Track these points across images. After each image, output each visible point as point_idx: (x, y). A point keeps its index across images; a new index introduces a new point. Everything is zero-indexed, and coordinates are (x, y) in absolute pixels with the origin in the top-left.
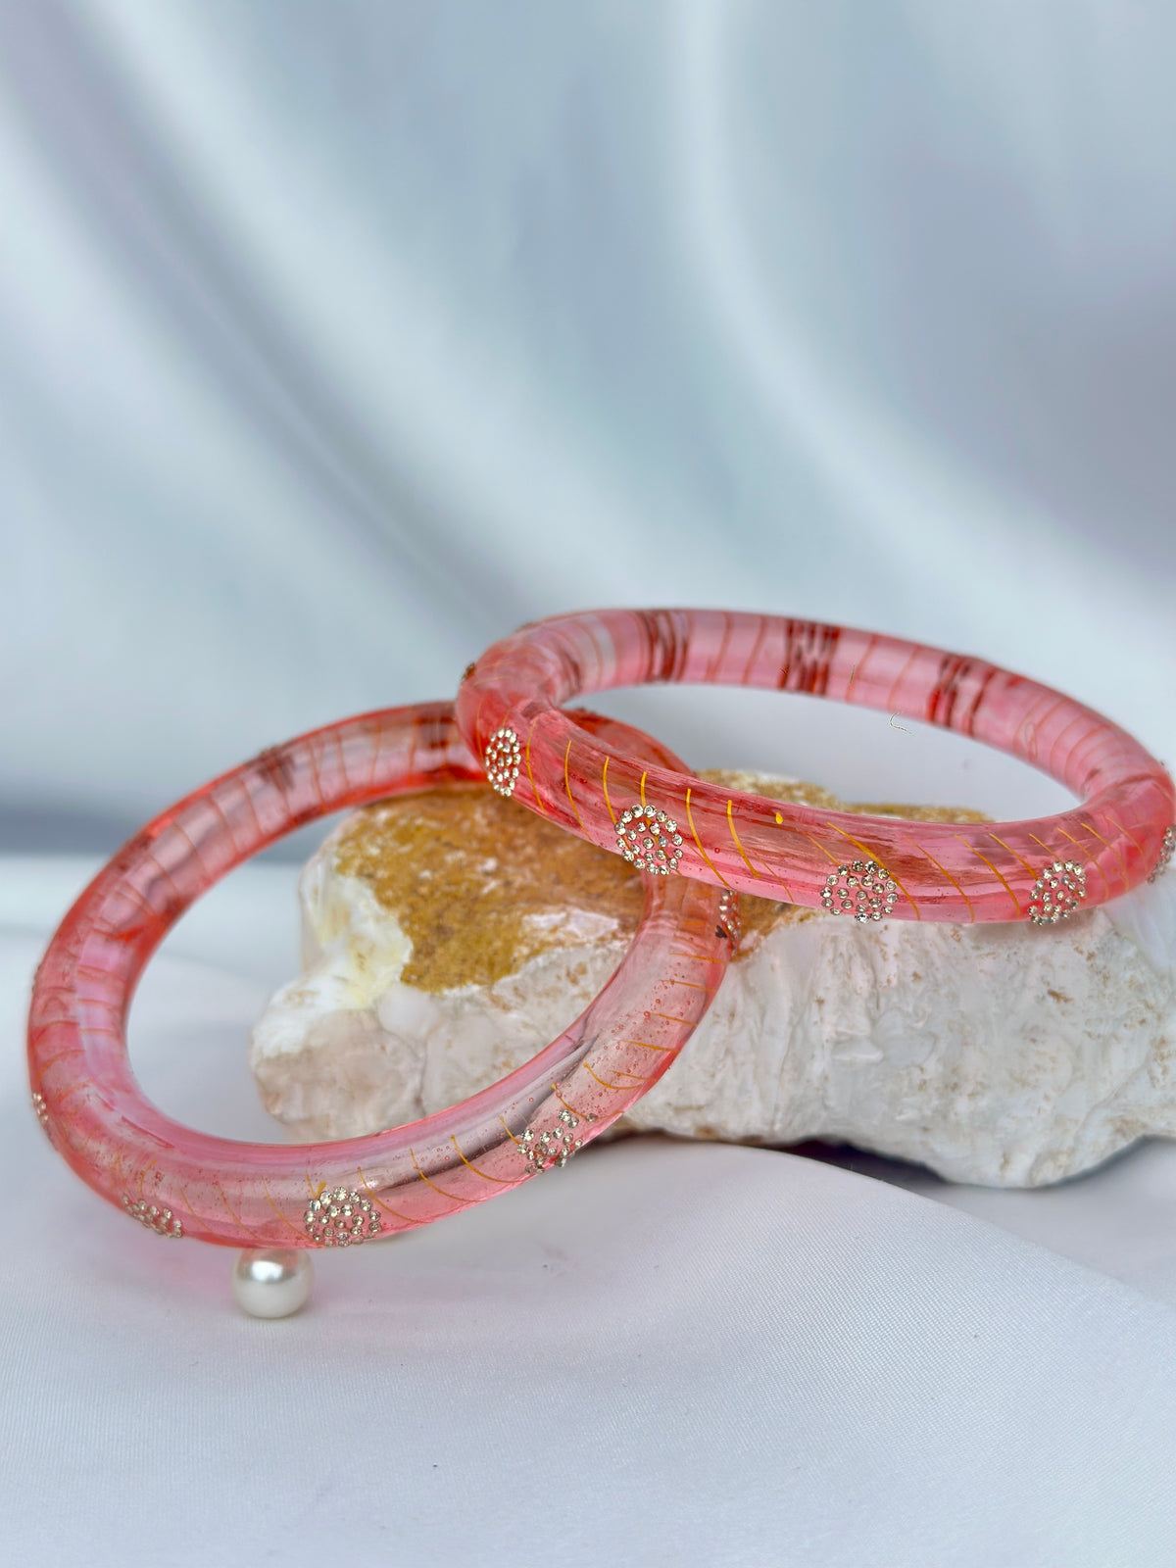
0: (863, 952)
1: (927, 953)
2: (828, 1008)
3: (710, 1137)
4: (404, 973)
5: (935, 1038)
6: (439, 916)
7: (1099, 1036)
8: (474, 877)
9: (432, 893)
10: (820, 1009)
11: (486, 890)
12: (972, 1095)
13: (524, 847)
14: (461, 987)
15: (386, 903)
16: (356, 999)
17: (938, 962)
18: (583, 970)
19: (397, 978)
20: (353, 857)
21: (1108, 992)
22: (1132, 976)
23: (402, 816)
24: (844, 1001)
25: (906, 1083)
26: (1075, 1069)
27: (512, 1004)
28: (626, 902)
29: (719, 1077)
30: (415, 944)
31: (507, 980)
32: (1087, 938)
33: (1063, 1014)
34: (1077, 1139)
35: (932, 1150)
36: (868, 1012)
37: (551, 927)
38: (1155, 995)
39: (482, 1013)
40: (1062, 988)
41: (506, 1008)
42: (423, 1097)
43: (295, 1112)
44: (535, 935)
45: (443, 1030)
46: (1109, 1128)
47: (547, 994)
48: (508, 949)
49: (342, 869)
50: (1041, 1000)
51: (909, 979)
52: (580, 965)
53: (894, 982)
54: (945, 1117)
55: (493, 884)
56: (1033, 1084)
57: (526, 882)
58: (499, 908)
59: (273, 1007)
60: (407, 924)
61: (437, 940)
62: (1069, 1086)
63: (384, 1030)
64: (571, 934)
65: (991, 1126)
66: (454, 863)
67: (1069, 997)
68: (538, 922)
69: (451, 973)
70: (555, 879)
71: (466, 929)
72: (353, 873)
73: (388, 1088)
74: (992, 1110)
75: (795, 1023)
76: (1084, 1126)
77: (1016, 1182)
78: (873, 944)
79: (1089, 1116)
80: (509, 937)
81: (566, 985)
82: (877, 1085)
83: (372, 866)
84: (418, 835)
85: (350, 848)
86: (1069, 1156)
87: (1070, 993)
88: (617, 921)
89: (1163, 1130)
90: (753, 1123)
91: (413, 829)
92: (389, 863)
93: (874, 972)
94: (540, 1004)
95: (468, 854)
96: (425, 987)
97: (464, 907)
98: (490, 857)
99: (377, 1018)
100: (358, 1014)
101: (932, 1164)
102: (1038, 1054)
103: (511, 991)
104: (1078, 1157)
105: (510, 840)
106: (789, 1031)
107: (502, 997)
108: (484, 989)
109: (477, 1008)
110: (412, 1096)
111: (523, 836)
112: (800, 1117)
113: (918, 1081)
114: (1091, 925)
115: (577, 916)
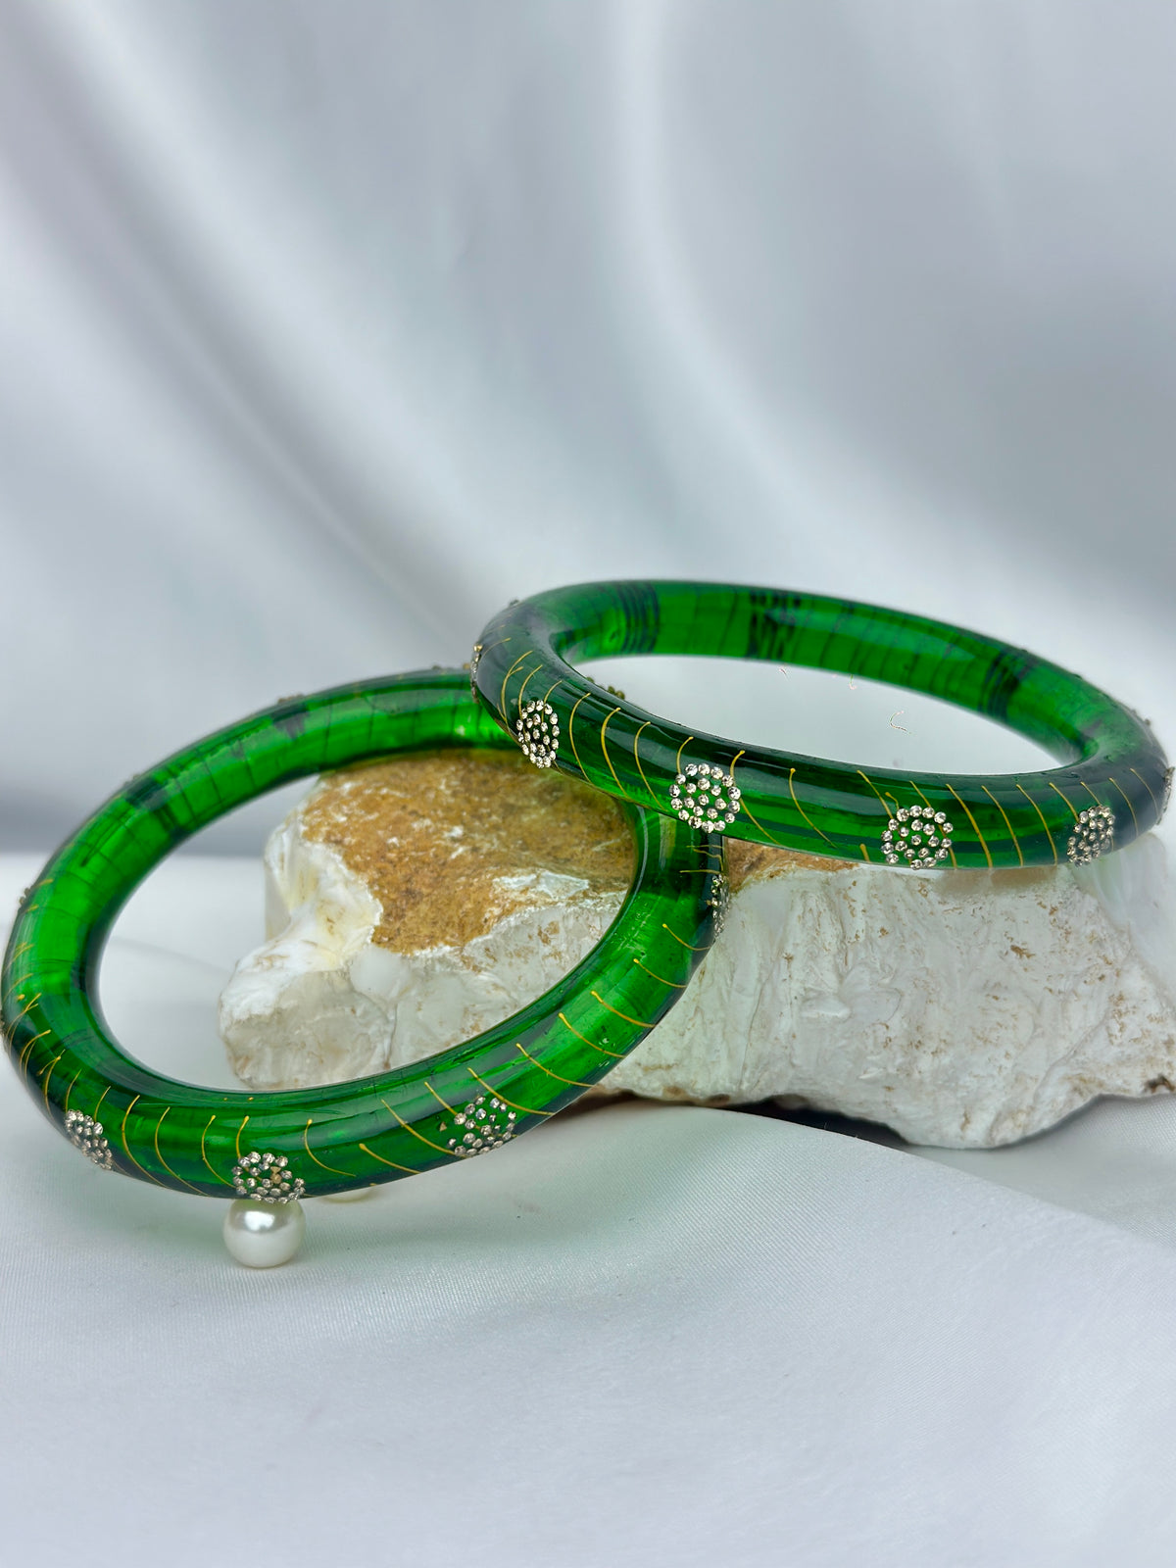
0: (833, 908)
1: (894, 907)
2: (795, 964)
3: (678, 1098)
4: (375, 934)
5: (900, 994)
6: (408, 880)
7: (1060, 992)
8: (443, 843)
9: (400, 859)
10: (789, 966)
11: (454, 856)
12: (935, 1053)
13: (490, 815)
14: (432, 949)
15: (356, 868)
16: (327, 960)
17: (905, 917)
18: (554, 929)
19: (369, 939)
20: (320, 824)
21: (1069, 946)
22: (1093, 932)
23: (368, 786)
24: (813, 956)
25: (870, 1041)
26: (1036, 1026)
27: (483, 966)
28: (593, 865)
29: (688, 1035)
30: (385, 908)
31: (478, 940)
32: (1050, 892)
33: (1025, 970)
34: (1036, 1097)
35: (895, 1111)
36: (836, 967)
37: (522, 889)
38: (1114, 951)
39: (453, 974)
40: (1025, 943)
41: (477, 969)
42: (391, 1061)
43: (265, 1076)
44: (506, 895)
45: (413, 993)
46: (1068, 1086)
47: (519, 955)
48: (479, 911)
49: (310, 835)
50: (1003, 955)
51: (876, 935)
52: (552, 923)
53: (862, 937)
54: (909, 1075)
55: (461, 850)
56: (994, 1041)
57: (493, 848)
58: (468, 872)
59: (241, 972)
60: (376, 888)
61: (407, 903)
62: (1029, 1043)
63: (355, 992)
64: (542, 893)
65: (953, 1084)
66: (421, 830)
67: (1032, 953)
68: (509, 884)
69: (422, 934)
70: (522, 845)
71: (436, 892)
72: (321, 840)
73: (358, 1050)
74: (954, 1067)
75: (764, 980)
76: (1044, 1084)
77: (976, 1141)
78: (842, 899)
79: (1048, 1073)
80: (481, 899)
81: (538, 944)
82: (844, 1042)
83: (340, 832)
84: (384, 804)
85: (316, 816)
86: (1028, 1114)
87: (1031, 947)
88: (586, 881)
89: (1119, 1089)
90: (721, 1082)
91: (378, 798)
92: (356, 830)
93: (843, 928)
94: (510, 964)
95: (435, 822)
96: (396, 949)
97: (432, 872)
98: (457, 824)
99: (349, 980)
100: (329, 975)
101: (894, 1125)
102: (1000, 1010)
103: (482, 951)
104: (1037, 1116)
105: (476, 809)
106: (759, 988)
107: (473, 958)
108: (455, 950)
109: (449, 970)
110: (381, 1060)
111: (488, 805)
112: (766, 1074)
113: (883, 1039)
114: (1053, 879)
115: (547, 878)
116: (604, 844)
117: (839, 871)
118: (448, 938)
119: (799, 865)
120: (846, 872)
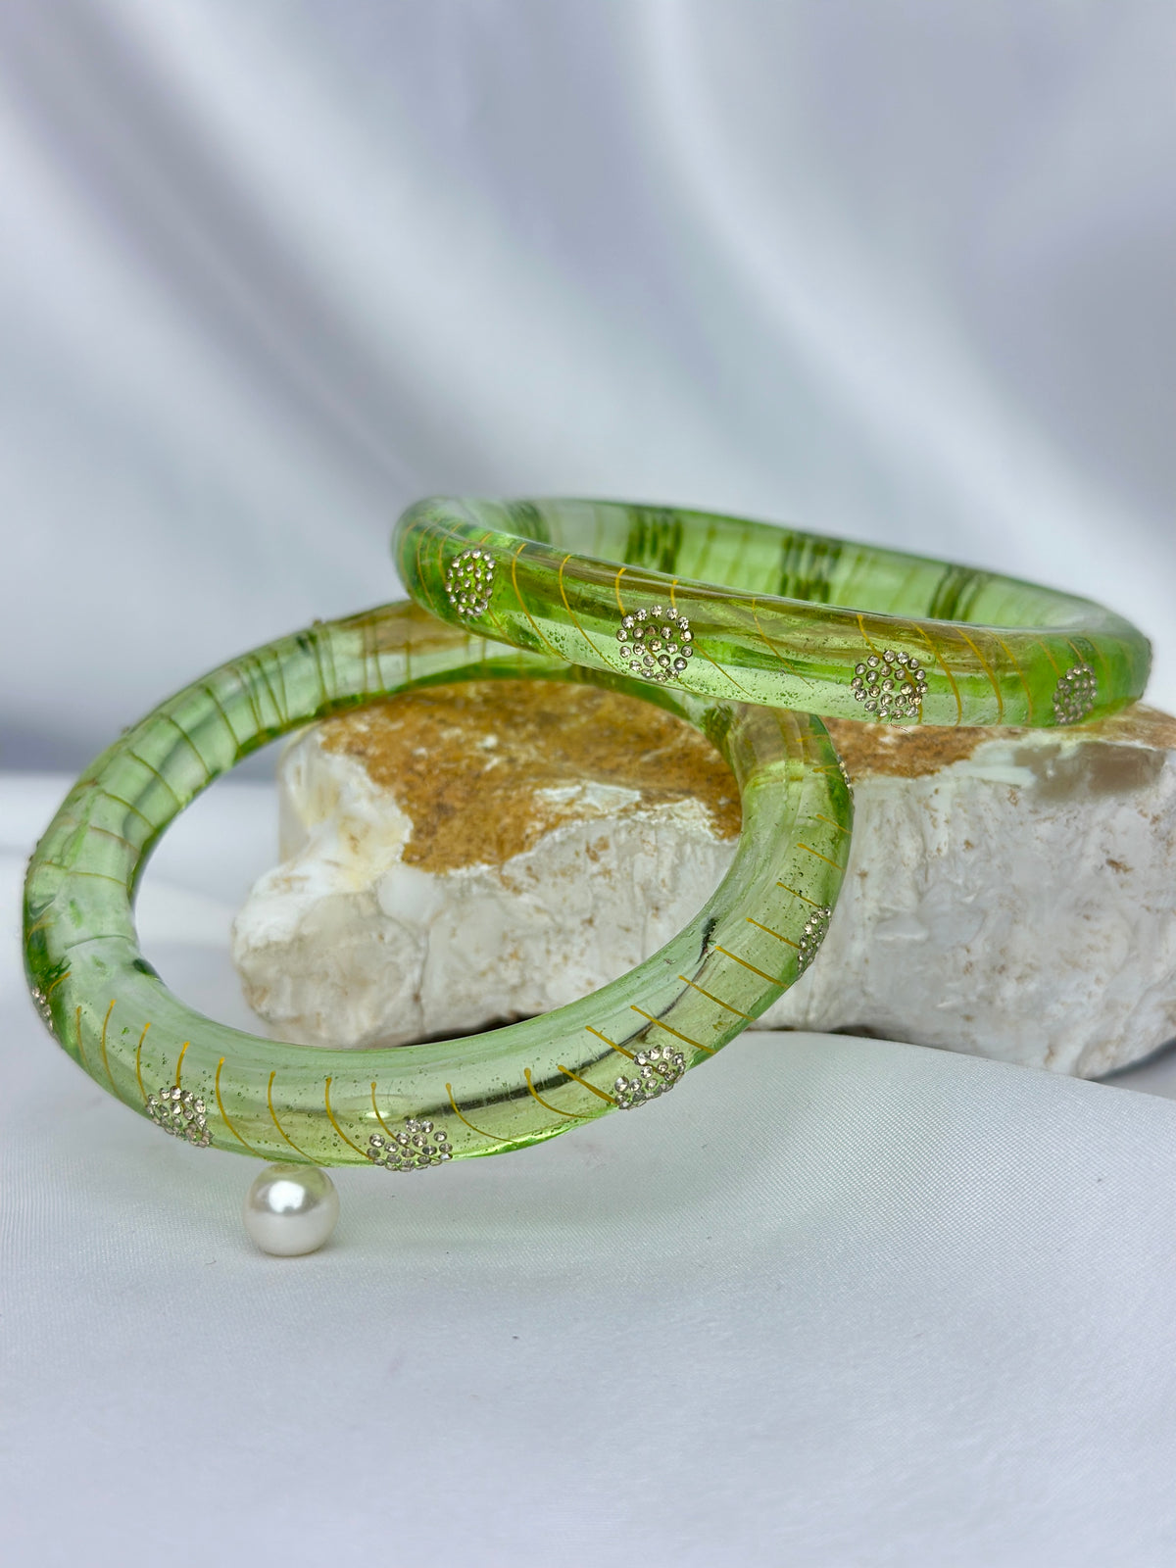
0: (912, 817)
1: (980, 818)
2: (870, 882)
4: (405, 852)
5: (984, 914)
6: (439, 794)
7: (1158, 911)
8: (475, 754)
9: (430, 771)
10: (863, 885)
11: (488, 767)
12: (1020, 979)
13: (524, 724)
14: (468, 868)
15: (381, 780)
16: (352, 881)
17: (992, 826)
18: (604, 845)
19: (398, 858)
20: (340, 735)
21: (1170, 860)
24: (890, 873)
25: (950, 966)
26: (1131, 949)
27: (525, 886)
28: (644, 775)
30: (415, 823)
31: (518, 858)
32: (1153, 798)
33: (1122, 886)
34: (1128, 1027)
35: (974, 1042)
36: (916, 885)
37: (566, 801)
39: (491, 896)
40: (1122, 856)
41: (517, 890)
42: (422, 993)
43: (283, 1009)
44: (549, 809)
45: (447, 916)
46: (1161, 1014)
47: (564, 874)
48: (519, 827)
49: (329, 746)
50: (1099, 870)
51: (960, 847)
52: (601, 839)
53: (945, 851)
54: (991, 1003)
55: (495, 761)
56: (1084, 966)
57: (531, 758)
58: (504, 785)
59: (254, 896)
60: (405, 802)
61: (439, 819)
62: (1123, 967)
63: (385, 916)
64: (589, 806)
65: (1039, 1013)
66: (451, 739)
67: (1130, 866)
68: (552, 796)
69: (456, 853)
70: (562, 755)
71: (470, 807)
72: (342, 751)
73: (385, 982)
74: (1040, 994)
76: (1136, 1012)
78: (923, 810)
79: (1142, 1000)
80: (520, 813)
81: (586, 863)
82: (919, 968)
83: (362, 743)
84: (409, 712)
85: (336, 726)
86: (1118, 1045)
87: (1130, 861)
88: (637, 793)
92: (380, 740)
93: (923, 840)
94: (555, 884)
95: (465, 731)
96: (427, 868)
97: (465, 784)
98: (489, 734)
99: (377, 902)
100: (355, 897)
102: (1091, 932)
103: (523, 870)
104: (1128, 1047)
105: (510, 717)
107: (513, 878)
108: (494, 869)
109: (486, 890)
110: (410, 991)
111: (522, 714)
112: (835, 1004)
113: (963, 963)
114: (1157, 784)
115: (593, 790)
116: (653, 753)
117: (920, 778)
118: (485, 856)
119: (875, 771)
120: (927, 778)
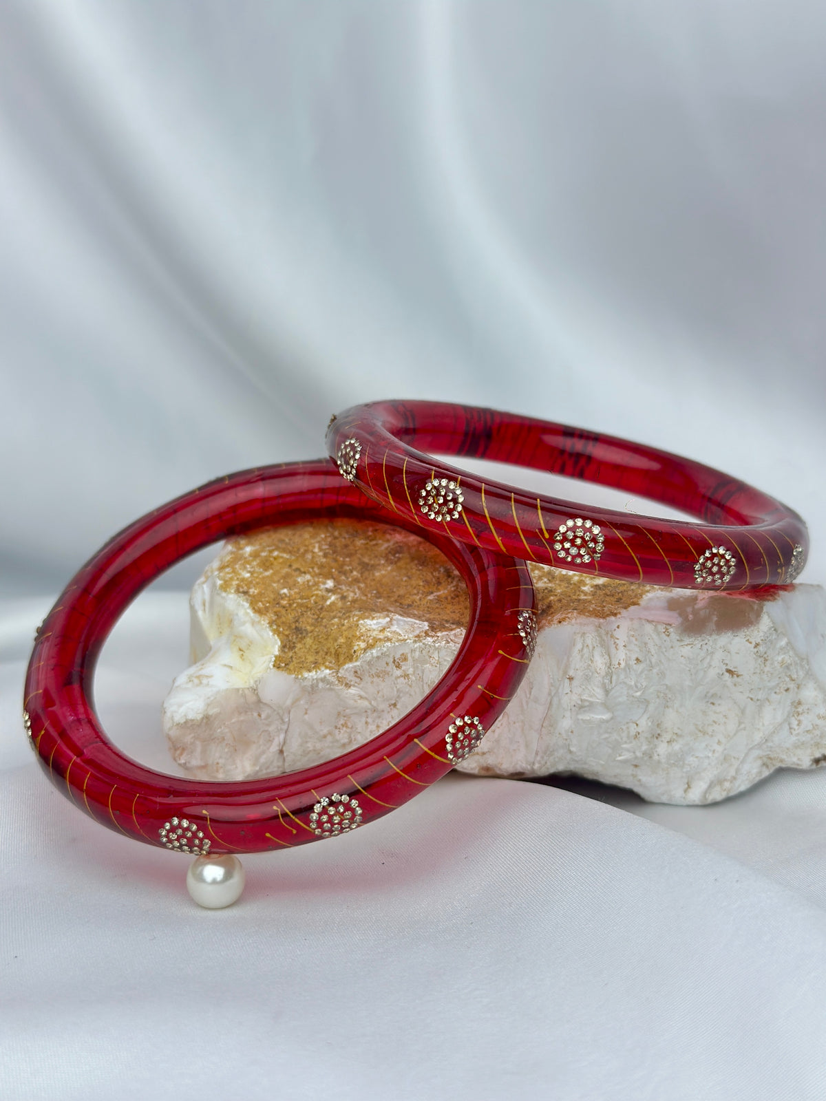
0: (603, 644)
1: (646, 644)
2: (575, 683)
3: (490, 773)
4: (275, 661)
5: (647, 702)
6: (297, 621)
7: (758, 700)
8: (320, 593)
9: (290, 605)
10: (570, 684)
11: (328, 602)
12: (669, 742)
13: (352, 572)
14: (316, 672)
15: (259, 612)
16: (241, 680)
17: (653, 652)
18: (405, 659)
19: (271, 665)
20: (231, 579)
21: (766, 669)
22: (783, 659)
23: (263, 549)
24: (588, 678)
25: (624, 735)
26: (740, 723)
27: (353, 683)
28: (429, 610)
29: (498, 731)
30: (282, 642)
31: (349, 665)
32: (756, 633)
33: (735, 685)
34: (737, 771)
35: (640, 780)
36: (604, 685)
37: (380, 629)
38: (797, 672)
39: (331, 689)
40: (736, 667)
41: (348, 686)
42: (284, 749)
43: (196, 762)
44: (369, 634)
45: (302, 702)
46: (759, 762)
47: (379, 676)
48: (350, 646)
49: (225, 587)
50: (720, 676)
51: (633, 662)
52: (403, 654)
53: (623, 664)
54: (650, 757)
55: (333, 598)
56: (710, 733)
57: (356, 596)
58: (340, 615)
59: (177, 687)
60: (275, 627)
61: (297, 638)
62: (735, 734)
63: (262, 702)
64: (394, 632)
65: (681, 763)
66: (304, 582)
67: (740, 674)
68: (371, 625)
69: (308, 661)
70: (376, 594)
71: (317, 630)
72: (233, 591)
73: (261, 743)
74: (682, 751)
75: (553, 694)
76: (742, 762)
77: (694, 801)
78: (609, 638)
79: (747, 755)
80: (350, 636)
81: (393, 669)
82: (606, 735)
83: (246, 585)
84: (275, 563)
85: (228, 573)
86: (731, 782)
87: (741, 671)
88: (426, 624)
89: (794, 763)
90: (519, 763)
91: (271, 559)
92: (257, 583)
93: (610, 658)
94: (372, 682)
95: (312, 576)
96: (290, 672)
97: (314, 614)
98: (329, 579)
99: (257, 694)
100: (243, 690)
101: (637, 789)
102: (715, 712)
103: (352, 673)
104: (737, 783)
105: (342, 566)
106: (549, 698)
107: (345, 678)
108: (333, 672)
109: (328, 686)
110: (277, 748)
111: (350, 564)
112: (551, 759)
113: (633, 732)
114: (758, 623)
115: (398, 620)
116: (435, 594)
117: (608, 618)
119: (579, 613)
120: (613, 618)
